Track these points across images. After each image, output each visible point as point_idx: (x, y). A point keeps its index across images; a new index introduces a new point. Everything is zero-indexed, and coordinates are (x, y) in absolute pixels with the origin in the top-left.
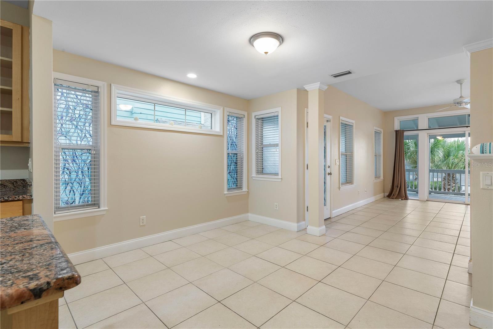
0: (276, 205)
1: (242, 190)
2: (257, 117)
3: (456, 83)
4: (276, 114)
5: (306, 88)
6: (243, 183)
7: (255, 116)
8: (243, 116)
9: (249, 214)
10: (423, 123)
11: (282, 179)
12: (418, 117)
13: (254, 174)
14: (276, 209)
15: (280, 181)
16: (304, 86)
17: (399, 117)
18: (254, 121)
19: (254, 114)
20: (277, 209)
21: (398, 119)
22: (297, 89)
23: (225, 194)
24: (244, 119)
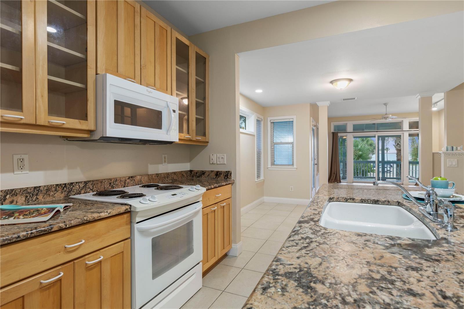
0: (291, 188)
1: (260, 178)
2: (272, 121)
3: (383, 105)
4: (291, 120)
5: (318, 104)
6: (261, 173)
7: (270, 120)
8: (261, 120)
9: (265, 198)
10: (350, 128)
11: (297, 168)
12: (347, 123)
13: (269, 166)
14: (291, 191)
15: (296, 170)
16: (317, 103)
17: (334, 123)
18: (269, 124)
19: (269, 119)
20: (293, 191)
21: (333, 124)
22: (310, 104)
23: (256, 181)
24: (262, 122)
